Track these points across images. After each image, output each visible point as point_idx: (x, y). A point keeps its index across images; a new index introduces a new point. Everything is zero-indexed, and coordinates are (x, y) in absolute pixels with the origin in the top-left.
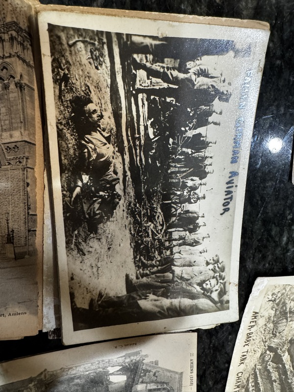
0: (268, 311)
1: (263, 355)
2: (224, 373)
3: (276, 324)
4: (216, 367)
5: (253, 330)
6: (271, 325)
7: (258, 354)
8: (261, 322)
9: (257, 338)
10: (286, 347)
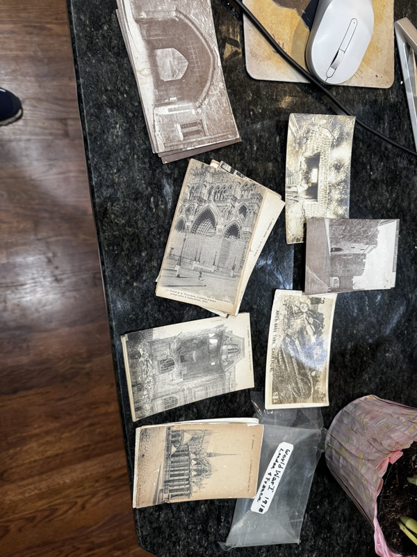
0: (284, 312)
1: (284, 339)
2: (265, 349)
3: (289, 320)
4: (261, 344)
5: (278, 322)
6: (286, 320)
7: (282, 338)
8: (281, 317)
9: (280, 327)
10: (296, 336)
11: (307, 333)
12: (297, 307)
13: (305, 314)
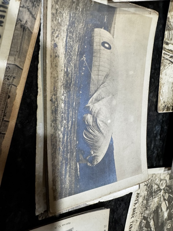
0: (144, 193)
5: (136, 206)
6: (145, 202)
9: (138, 211)
10: (152, 216)
11: (161, 210)
12: (157, 185)
13: (162, 191)
